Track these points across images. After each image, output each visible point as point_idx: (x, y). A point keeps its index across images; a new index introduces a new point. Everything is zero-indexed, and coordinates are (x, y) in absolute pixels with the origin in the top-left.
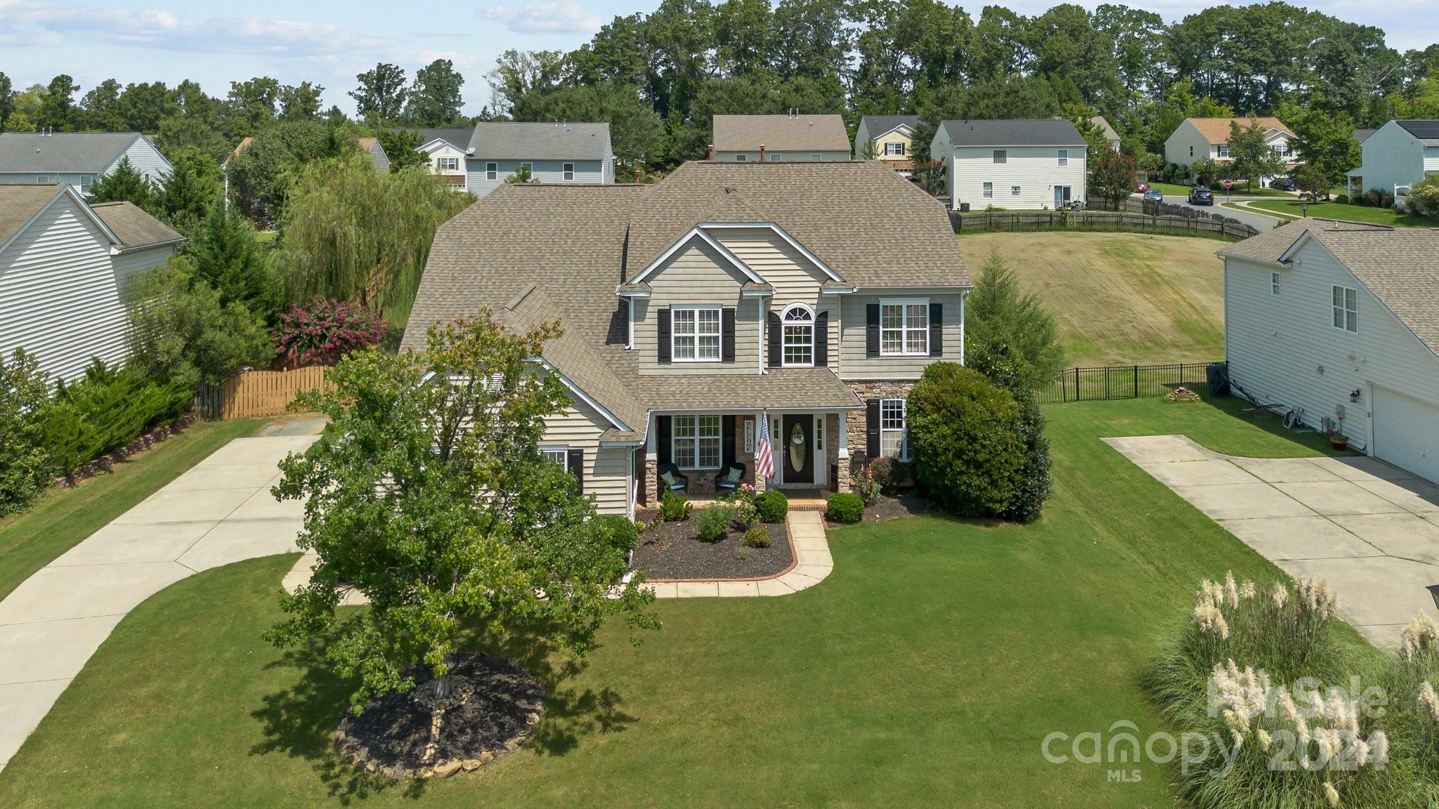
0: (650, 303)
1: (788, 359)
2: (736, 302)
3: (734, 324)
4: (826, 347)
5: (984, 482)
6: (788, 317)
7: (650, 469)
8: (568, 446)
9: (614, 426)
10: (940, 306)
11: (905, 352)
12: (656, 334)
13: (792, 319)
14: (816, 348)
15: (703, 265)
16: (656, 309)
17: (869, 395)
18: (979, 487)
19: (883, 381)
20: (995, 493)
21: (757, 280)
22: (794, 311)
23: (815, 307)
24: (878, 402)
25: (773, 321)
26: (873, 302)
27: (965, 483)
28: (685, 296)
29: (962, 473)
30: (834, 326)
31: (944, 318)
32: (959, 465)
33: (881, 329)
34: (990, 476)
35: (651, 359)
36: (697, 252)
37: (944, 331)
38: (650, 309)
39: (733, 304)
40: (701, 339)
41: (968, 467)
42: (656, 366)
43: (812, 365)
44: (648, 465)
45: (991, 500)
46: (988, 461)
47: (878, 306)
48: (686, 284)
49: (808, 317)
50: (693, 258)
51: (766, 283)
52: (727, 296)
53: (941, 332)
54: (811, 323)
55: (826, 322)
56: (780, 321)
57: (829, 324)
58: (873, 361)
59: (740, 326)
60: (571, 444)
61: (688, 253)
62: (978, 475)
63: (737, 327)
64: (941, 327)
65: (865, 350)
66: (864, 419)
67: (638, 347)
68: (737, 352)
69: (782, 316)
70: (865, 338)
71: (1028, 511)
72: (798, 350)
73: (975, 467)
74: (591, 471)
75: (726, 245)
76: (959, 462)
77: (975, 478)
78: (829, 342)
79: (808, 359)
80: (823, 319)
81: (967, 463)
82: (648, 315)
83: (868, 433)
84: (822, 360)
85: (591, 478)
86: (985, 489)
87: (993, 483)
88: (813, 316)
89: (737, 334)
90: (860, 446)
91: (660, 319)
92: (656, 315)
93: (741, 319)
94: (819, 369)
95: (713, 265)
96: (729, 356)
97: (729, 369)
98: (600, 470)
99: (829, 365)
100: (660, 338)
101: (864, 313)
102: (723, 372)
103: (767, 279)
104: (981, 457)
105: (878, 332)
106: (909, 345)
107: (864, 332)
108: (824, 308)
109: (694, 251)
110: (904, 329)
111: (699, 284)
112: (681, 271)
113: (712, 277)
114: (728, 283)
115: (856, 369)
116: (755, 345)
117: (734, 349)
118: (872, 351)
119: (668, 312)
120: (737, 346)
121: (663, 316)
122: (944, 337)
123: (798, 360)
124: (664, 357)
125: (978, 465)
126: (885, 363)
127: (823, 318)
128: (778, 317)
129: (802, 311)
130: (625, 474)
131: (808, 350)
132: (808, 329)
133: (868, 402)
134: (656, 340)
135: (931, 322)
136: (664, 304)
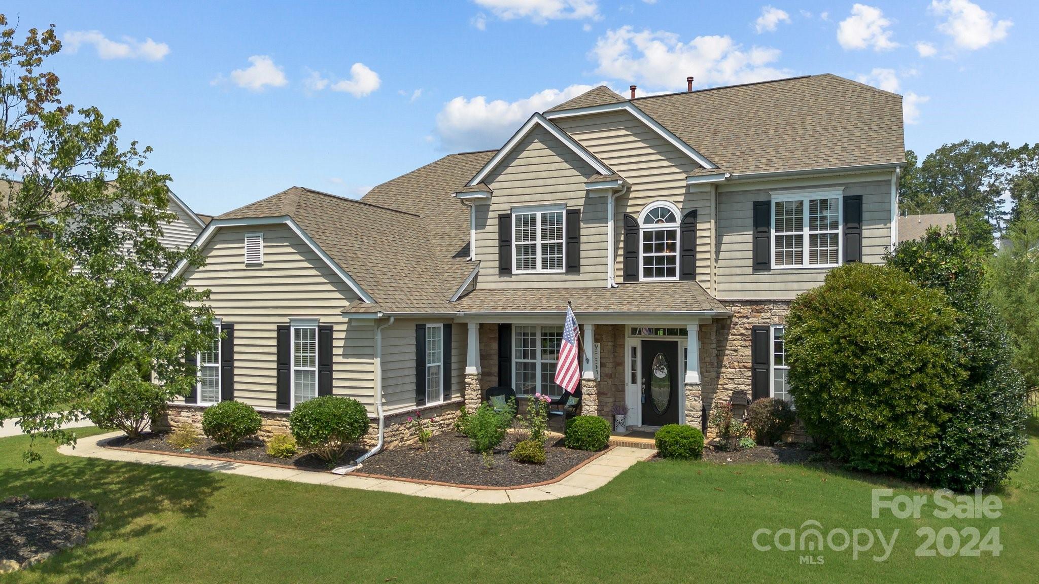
0: (491, 208)
1: (648, 273)
2: (582, 202)
3: (579, 228)
4: (694, 256)
5: (881, 416)
6: (648, 220)
7: (469, 384)
8: (318, 321)
9: (360, 299)
10: (858, 199)
11: (806, 263)
12: (497, 243)
13: (651, 222)
14: (682, 256)
15: (546, 160)
16: (496, 214)
17: (756, 321)
18: (873, 423)
19: (775, 302)
20: (900, 435)
21: (604, 172)
22: (654, 212)
23: (680, 206)
24: (767, 330)
25: (629, 226)
26: (762, 198)
27: (850, 416)
28: (527, 198)
29: (845, 401)
30: (706, 230)
31: (866, 216)
32: (839, 388)
33: (773, 233)
34: (892, 407)
35: (492, 271)
36: (540, 145)
37: (865, 233)
38: (491, 215)
39: (578, 203)
40: (544, 247)
41: (854, 391)
42: (497, 278)
43: (677, 278)
44: (467, 380)
45: (892, 444)
46: (887, 383)
47: (768, 203)
48: (527, 183)
49: (672, 219)
50: (536, 153)
51: (614, 173)
52: (572, 195)
53: (860, 234)
54: (676, 226)
55: (694, 225)
56: (637, 225)
57: (699, 226)
58: (763, 276)
59: (587, 231)
60: (323, 319)
61: (530, 148)
62: (871, 405)
63: (583, 232)
64: (860, 228)
65: (750, 262)
66: (749, 352)
67: (480, 258)
68: (582, 262)
69: (641, 219)
70: (750, 246)
71: (970, 474)
72: (660, 260)
73: (865, 392)
74: (340, 351)
75: (576, 138)
76: (839, 385)
77: (867, 409)
78: (698, 249)
79: (671, 273)
80: (690, 220)
81: (853, 384)
82: (489, 222)
83: (753, 369)
84: (689, 274)
85: (340, 359)
86: (883, 427)
87: (897, 419)
88: (678, 216)
89: (583, 239)
90: (743, 387)
91: (501, 225)
92: (496, 221)
93: (587, 221)
94: (685, 282)
95: (557, 159)
96: (574, 267)
97: (574, 282)
98: (349, 351)
99: (698, 278)
100: (500, 247)
101: (750, 213)
102: (567, 285)
103: (615, 169)
104: (872, 377)
105: (769, 238)
106: (813, 255)
107: (750, 238)
108: (692, 206)
109: (537, 145)
110: (806, 232)
111: (541, 182)
112: (523, 169)
113: (555, 174)
114: (573, 180)
115: (738, 286)
116: (603, 253)
117: (579, 258)
118: (761, 263)
119: (509, 216)
120: (582, 254)
121: (504, 220)
122: (865, 242)
123: (660, 273)
124: (505, 269)
125: (872, 389)
126: (779, 278)
127: (691, 218)
128: (635, 220)
129: (665, 211)
130: (372, 356)
131: (672, 260)
132: (671, 234)
133: (755, 329)
134: (497, 250)
135: (846, 221)
136: (505, 208)
